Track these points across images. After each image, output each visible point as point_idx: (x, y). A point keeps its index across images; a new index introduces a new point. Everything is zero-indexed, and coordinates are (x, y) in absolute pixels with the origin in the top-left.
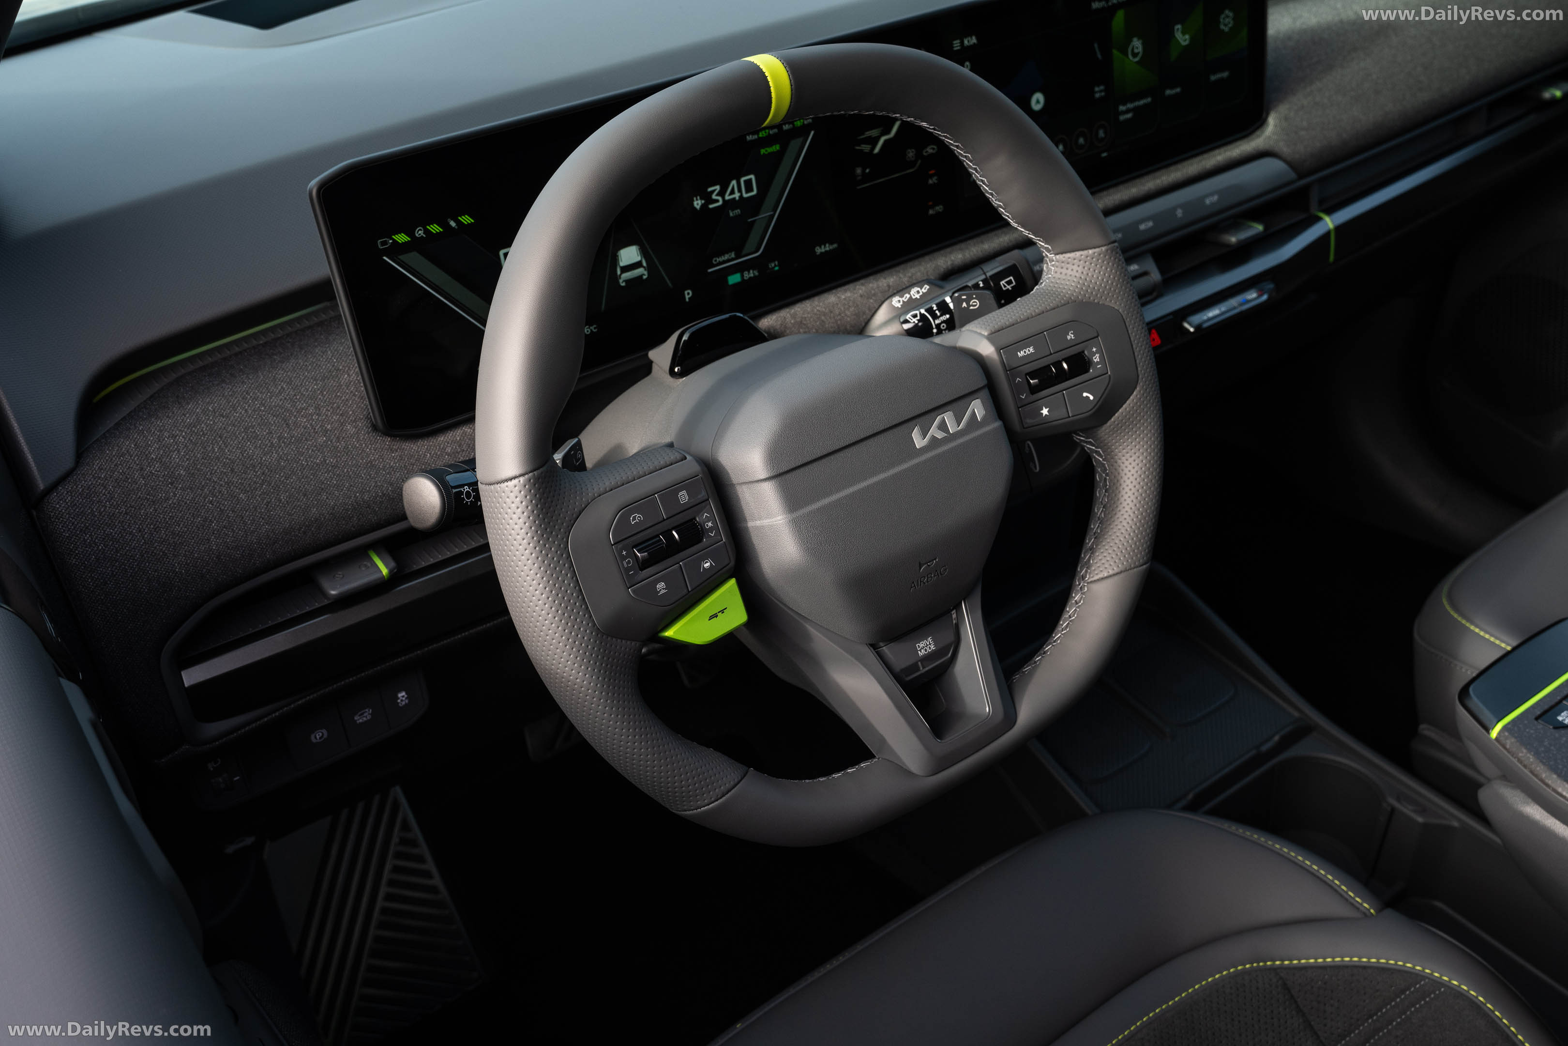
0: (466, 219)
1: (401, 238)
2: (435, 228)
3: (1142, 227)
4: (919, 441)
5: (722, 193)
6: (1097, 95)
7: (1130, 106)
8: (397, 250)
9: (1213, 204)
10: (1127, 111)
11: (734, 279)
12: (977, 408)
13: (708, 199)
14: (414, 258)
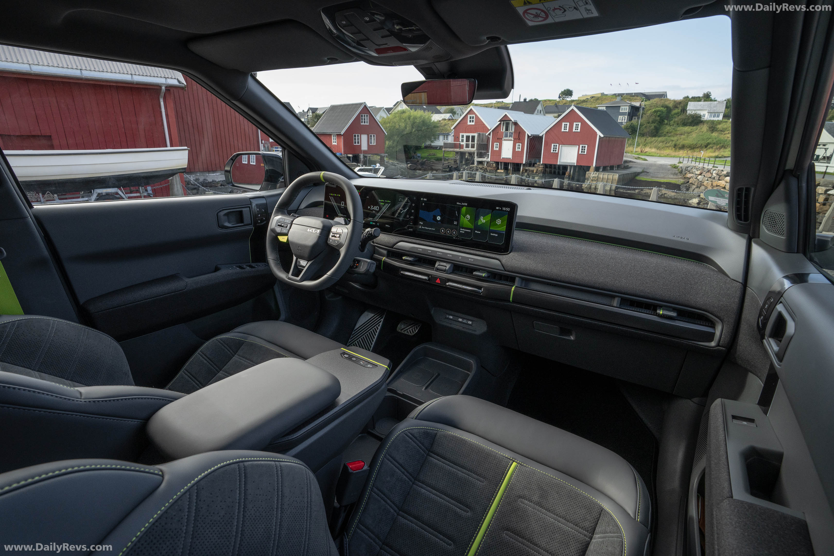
0: (339, 195)
1: (332, 195)
2: (336, 195)
3: (448, 255)
4: (308, 231)
5: (373, 207)
6: (455, 223)
7: (464, 230)
8: (331, 196)
9: (471, 261)
10: (463, 231)
11: (371, 223)
12: (318, 231)
13: (371, 207)
14: (332, 198)
